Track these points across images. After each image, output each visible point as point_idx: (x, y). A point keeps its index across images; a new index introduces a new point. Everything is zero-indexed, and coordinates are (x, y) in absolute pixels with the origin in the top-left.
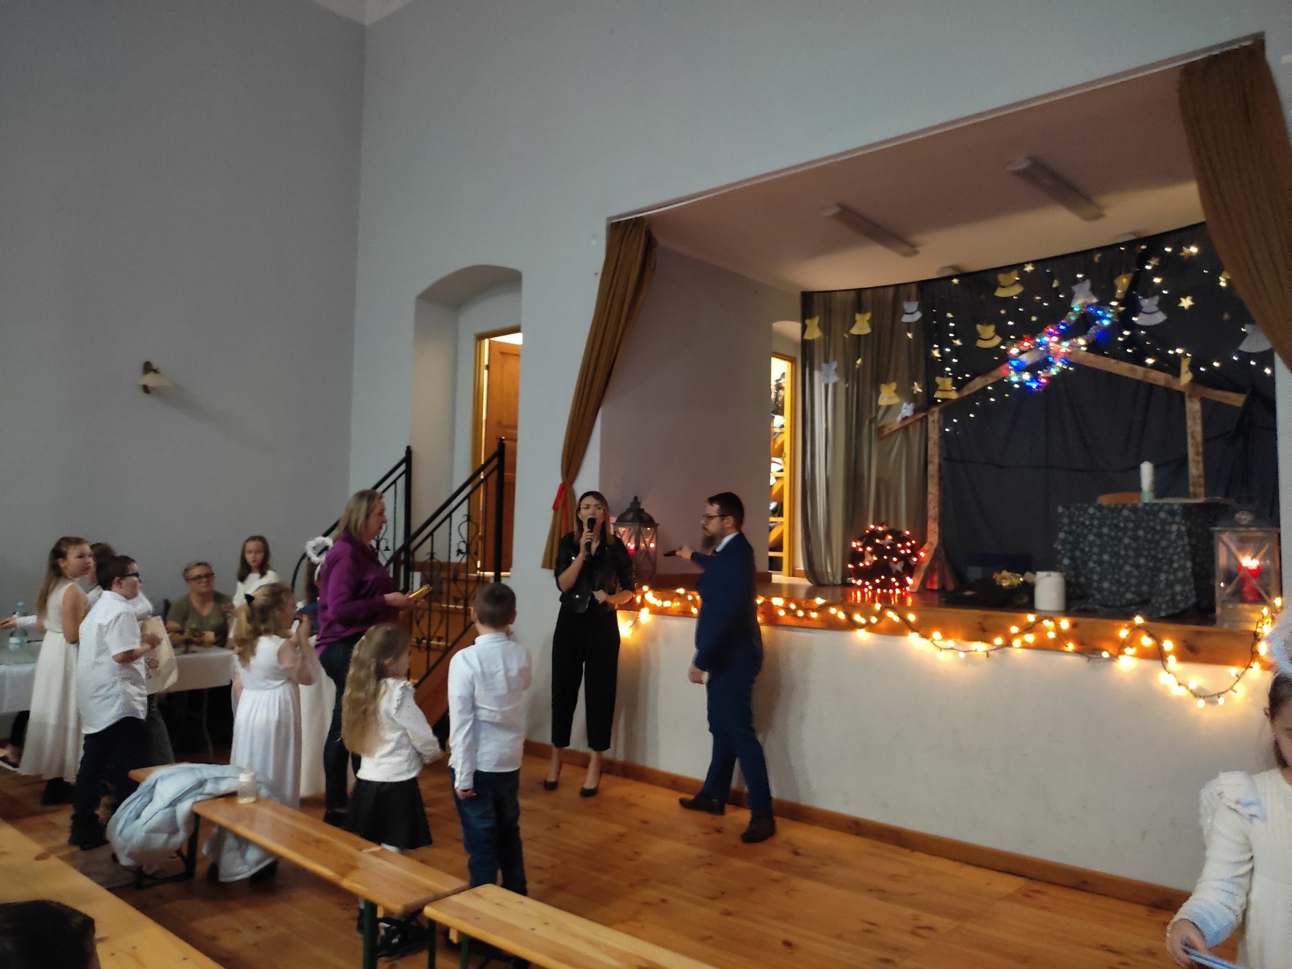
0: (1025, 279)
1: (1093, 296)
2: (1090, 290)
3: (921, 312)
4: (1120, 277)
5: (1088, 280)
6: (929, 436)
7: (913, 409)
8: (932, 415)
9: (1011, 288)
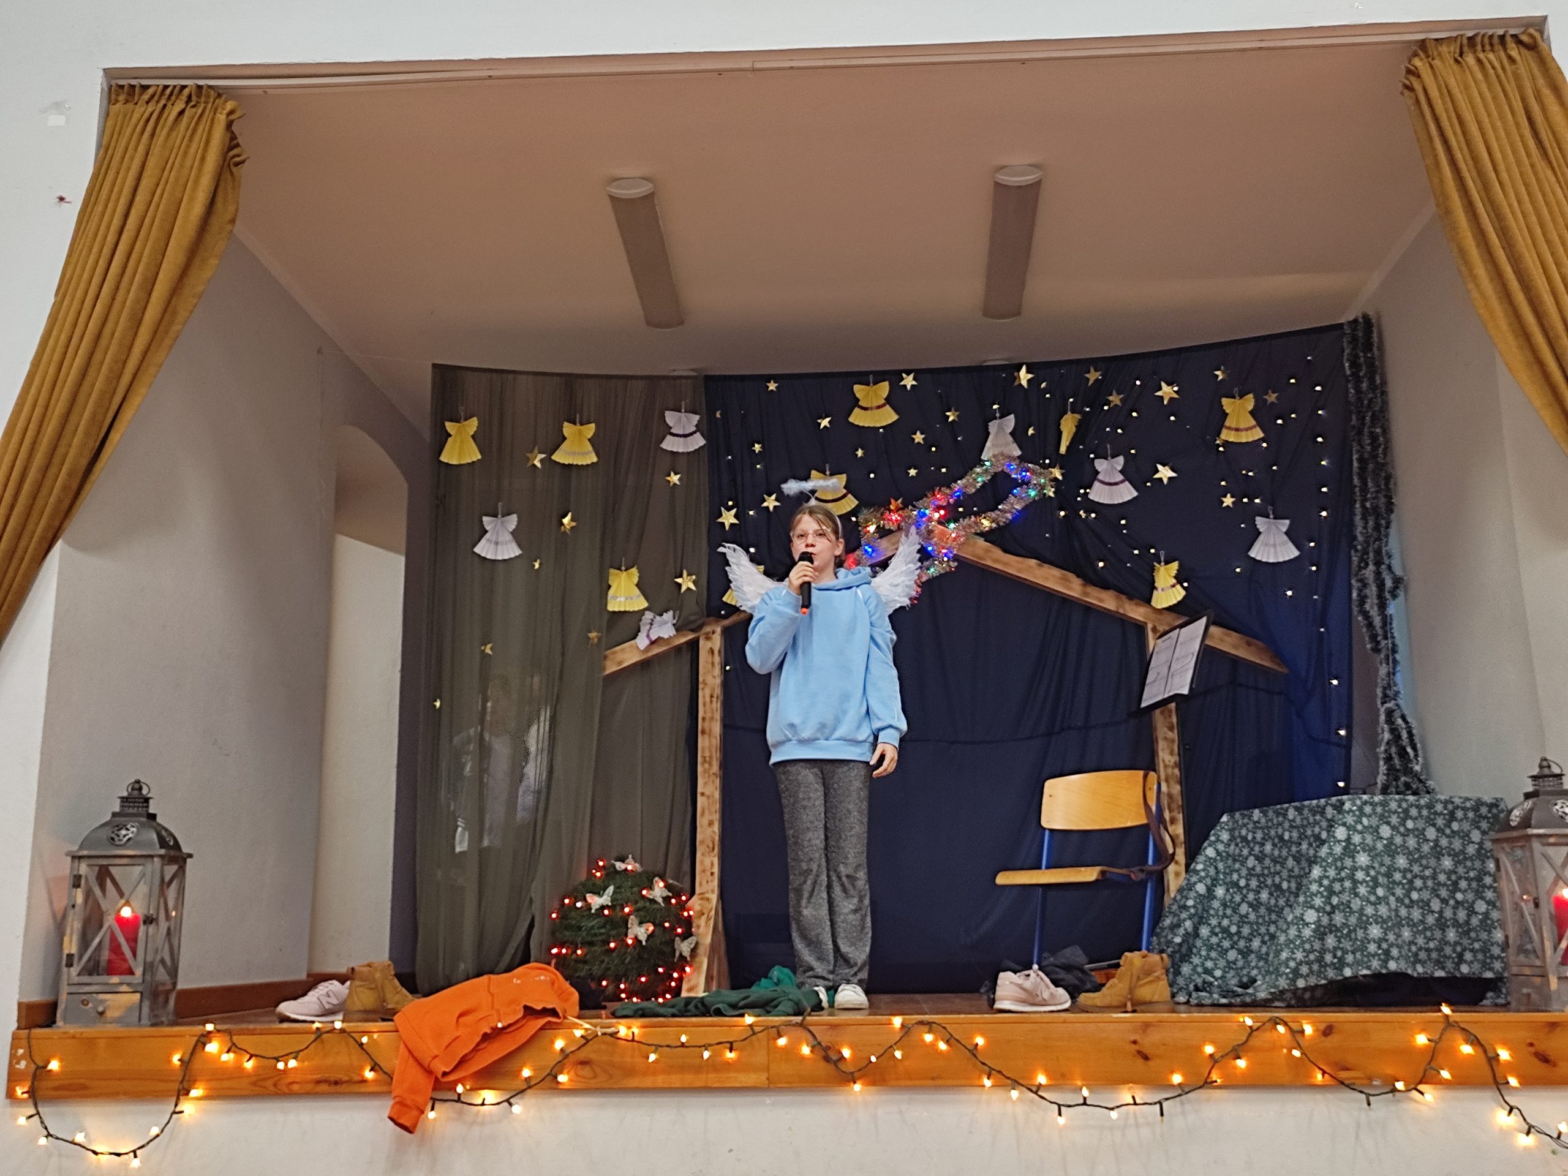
0: (900, 399)
1: (1015, 444)
2: (1011, 434)
3: (703, 435)
4: (1065, 416)
5: (1012, 416)
6: (701, 679)
7: (674, 625)
8: (708, 638)
9: (876, 412)
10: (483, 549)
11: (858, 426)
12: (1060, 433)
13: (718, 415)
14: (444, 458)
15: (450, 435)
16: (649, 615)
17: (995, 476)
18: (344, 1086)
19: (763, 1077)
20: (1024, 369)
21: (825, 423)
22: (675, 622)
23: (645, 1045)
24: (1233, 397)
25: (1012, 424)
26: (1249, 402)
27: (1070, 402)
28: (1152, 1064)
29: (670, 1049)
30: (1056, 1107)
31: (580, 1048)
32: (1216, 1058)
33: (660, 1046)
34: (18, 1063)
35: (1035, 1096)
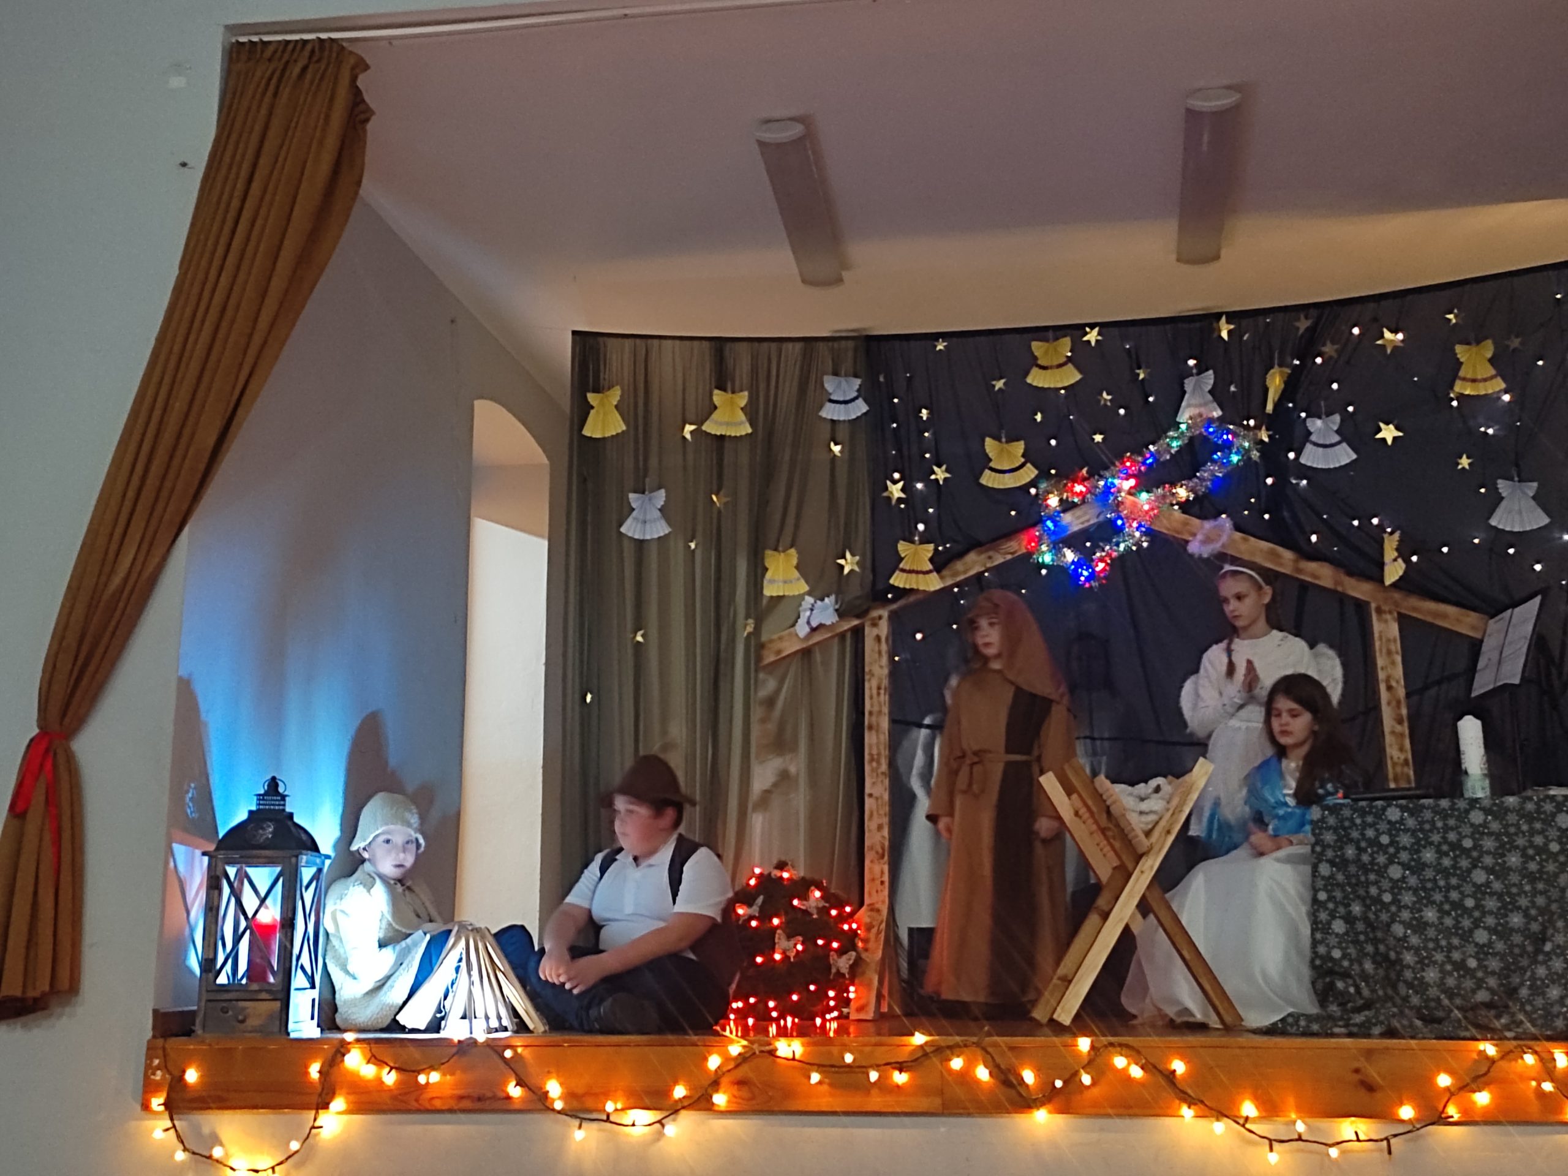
0: (1080, 356)
1: (1215, 405)
2: (1210, 392)
3: (865, 401)
4: (1272, 371)
5: (1211, 372)
6: (867, 669)
7: (836, 610)
8: (874, 625)
9: (1057, 371)
10: (630, 528)
11: (1036, 387)
12: (1266, 390)
13: (882, 379)
14: (587, 432)
15: (592, 407)
16: (809, 600)
17: (1191, 439)
18: (488, 1102)
19: (937, 1101)
20: (1224, 319)
21: (999, 384)
22: (837, 607)
23: (806, 1065)
24: (1468, 343)
25: (1212, 382)
26: (1488, 349)
27: (1276, 355)
28: (1379, 1095)
29: (832, 1069)
30: (1267, 1142)
31: (737, 1066)
32: (1452, 1090)
33: (823, 1066)
34: (154, 1074)
35: (1242, 1129)
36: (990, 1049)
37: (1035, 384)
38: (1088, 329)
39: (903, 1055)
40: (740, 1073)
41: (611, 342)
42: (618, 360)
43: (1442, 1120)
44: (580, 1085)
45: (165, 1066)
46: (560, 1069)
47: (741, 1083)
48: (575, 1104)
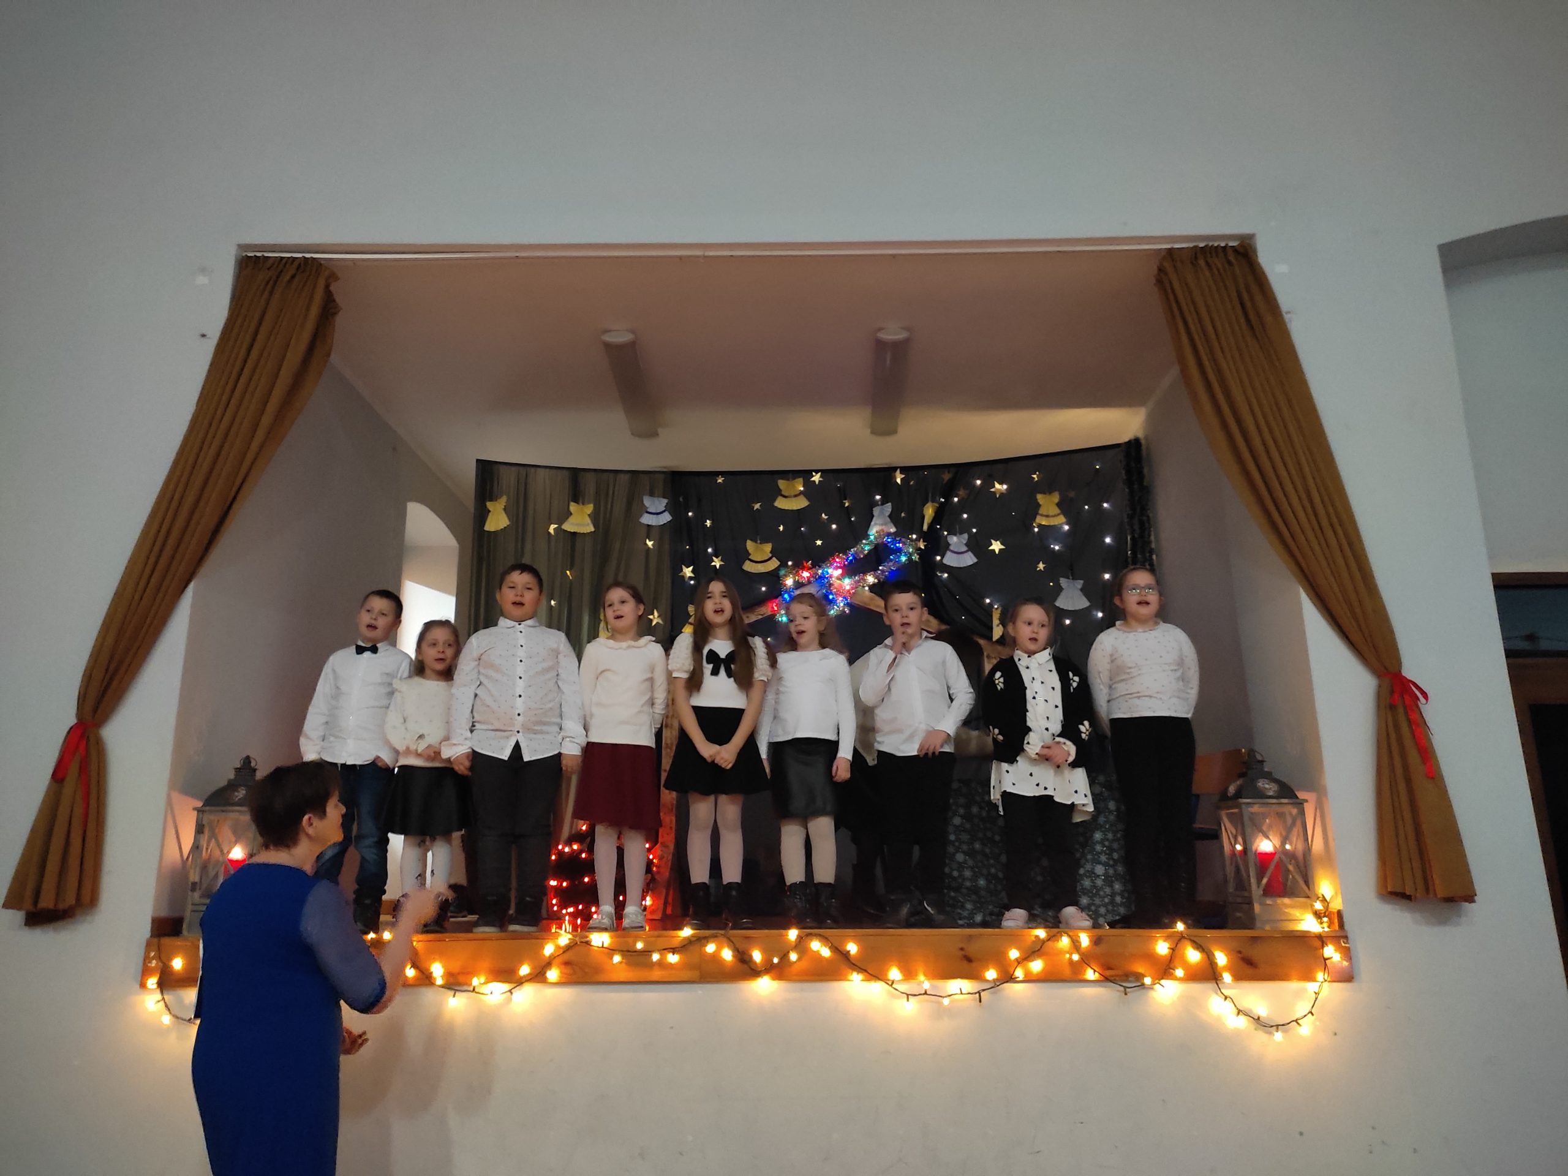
0: (811, 491)
1: (892, 525)
2: (889, 516)
3: (670, 513)
5: (889, 504)
9: (794, 499)
11: (780, 509)
12: (923, 516)
13: (681, 499)
14: (487, 528)
15: (489, 511)
17: (878, 546)
19: (697, 973)
20: (898, 471)
21: (757, 506)
23: (611, 951)
24: (1045, 493)
25: (890, 510)
26: (1056, 498)
27: (930, 495)
28: (974, 965)
29: (629, 953)
30: (905, 996)
31: (564, 952)
32: (1019, 960)
33: (622, 951)
34: (150, 962)
35: (890, 988)
36: (732, 938)
37: (779, 507)
38: (814, 474)
39: (675, 943)
40: (566, 957)
41: (502, 469)
42: (508, 479)
43: (1011, 979)
44: (456, 966)
45: (159, 958)
46: (441, 955)
47: (567, 963)
48: (451, 980)
